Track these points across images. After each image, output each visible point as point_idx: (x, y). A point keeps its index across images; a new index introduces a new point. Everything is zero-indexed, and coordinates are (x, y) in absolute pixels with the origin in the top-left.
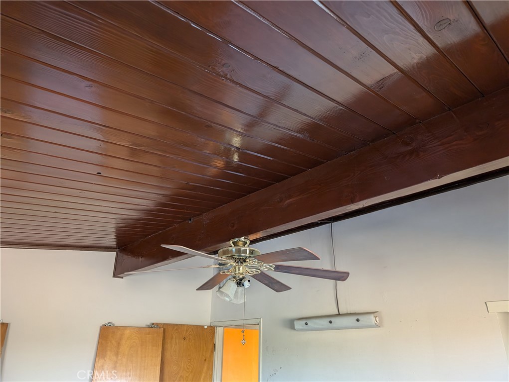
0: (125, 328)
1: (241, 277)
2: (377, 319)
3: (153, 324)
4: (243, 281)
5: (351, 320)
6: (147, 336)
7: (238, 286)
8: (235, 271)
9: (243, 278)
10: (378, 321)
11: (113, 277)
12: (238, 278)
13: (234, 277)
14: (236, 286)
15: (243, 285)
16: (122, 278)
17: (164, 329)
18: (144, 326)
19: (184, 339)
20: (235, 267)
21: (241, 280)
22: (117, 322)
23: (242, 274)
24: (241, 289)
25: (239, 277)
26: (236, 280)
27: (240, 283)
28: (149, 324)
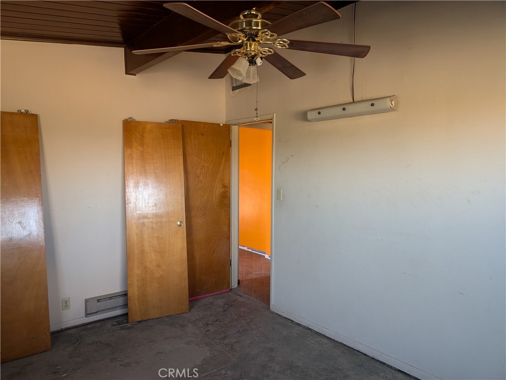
0: (146, 123)
1: (253, 54)
2: (393, 103)
3: (171, 120)
4: (255, 58)
5: (366, 107)
6: (167, 130)
7: (250, 65)
8: (247, 48)
9: (255, 55)
10: (393, 105)
11: (126, 74)
12: (250, 56)
13: (246, 55)
14: (249, 64)
15: (256, 63)
16: (135, 75)
17: (182, 125)
18: (163, 122)
19: (202, 134)
20: (246, 44)
21: (253, 57)
22: (137, 118)
23: (254, 51)
24: (253, 68)
25: (251, 54)
26: (248, 58)
27: (252, 61)
28: (167, 120)
